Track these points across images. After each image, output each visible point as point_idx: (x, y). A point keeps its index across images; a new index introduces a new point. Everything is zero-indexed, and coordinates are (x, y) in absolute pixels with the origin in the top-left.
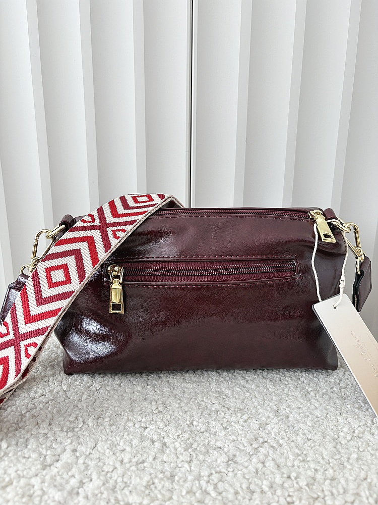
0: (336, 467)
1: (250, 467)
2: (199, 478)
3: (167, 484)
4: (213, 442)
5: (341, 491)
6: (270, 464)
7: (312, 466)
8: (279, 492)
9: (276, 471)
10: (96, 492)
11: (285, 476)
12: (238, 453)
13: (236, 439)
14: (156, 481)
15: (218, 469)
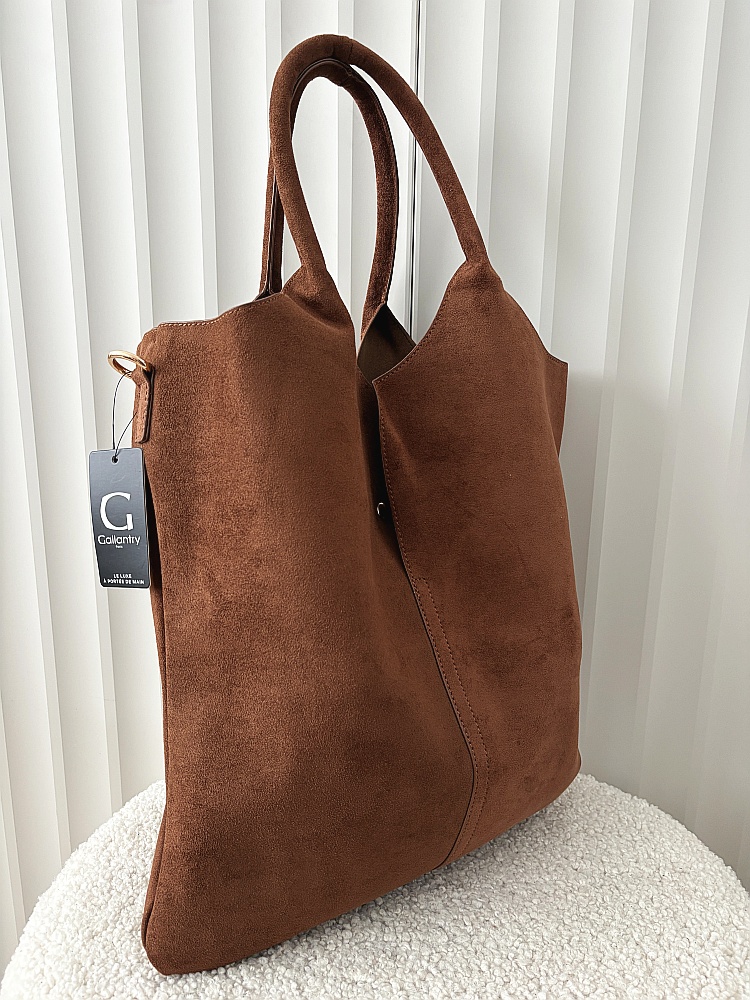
0: (554, 948)
1: (469, 948)
2: (420, 957)
3: (391, 963)
4: (433, 920)
5: (557, 972)
6: (490, 944)
7: (532, 947)
8: (497, 972)
9: (496, 952)
10: (324, 970)
11: (504, 956)
12: (458, 934)
13: (456, 917)
14: (380, 960)
15: (438, 950)
